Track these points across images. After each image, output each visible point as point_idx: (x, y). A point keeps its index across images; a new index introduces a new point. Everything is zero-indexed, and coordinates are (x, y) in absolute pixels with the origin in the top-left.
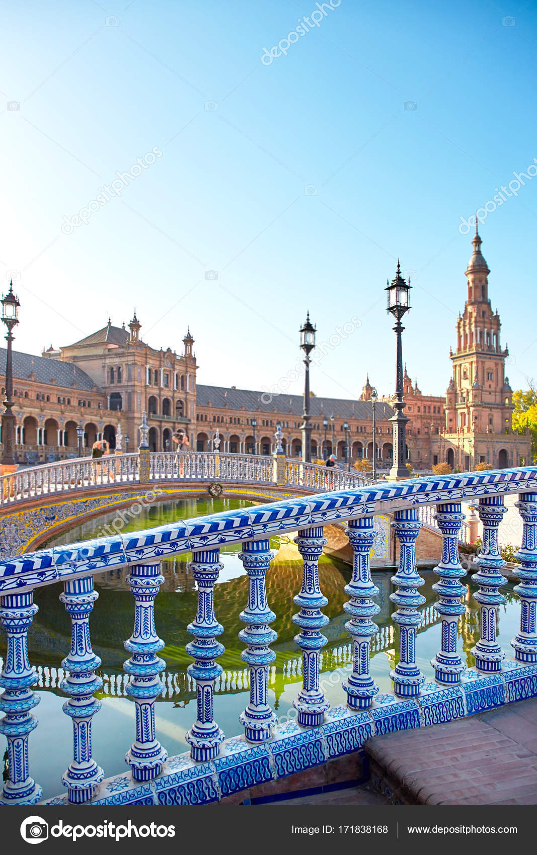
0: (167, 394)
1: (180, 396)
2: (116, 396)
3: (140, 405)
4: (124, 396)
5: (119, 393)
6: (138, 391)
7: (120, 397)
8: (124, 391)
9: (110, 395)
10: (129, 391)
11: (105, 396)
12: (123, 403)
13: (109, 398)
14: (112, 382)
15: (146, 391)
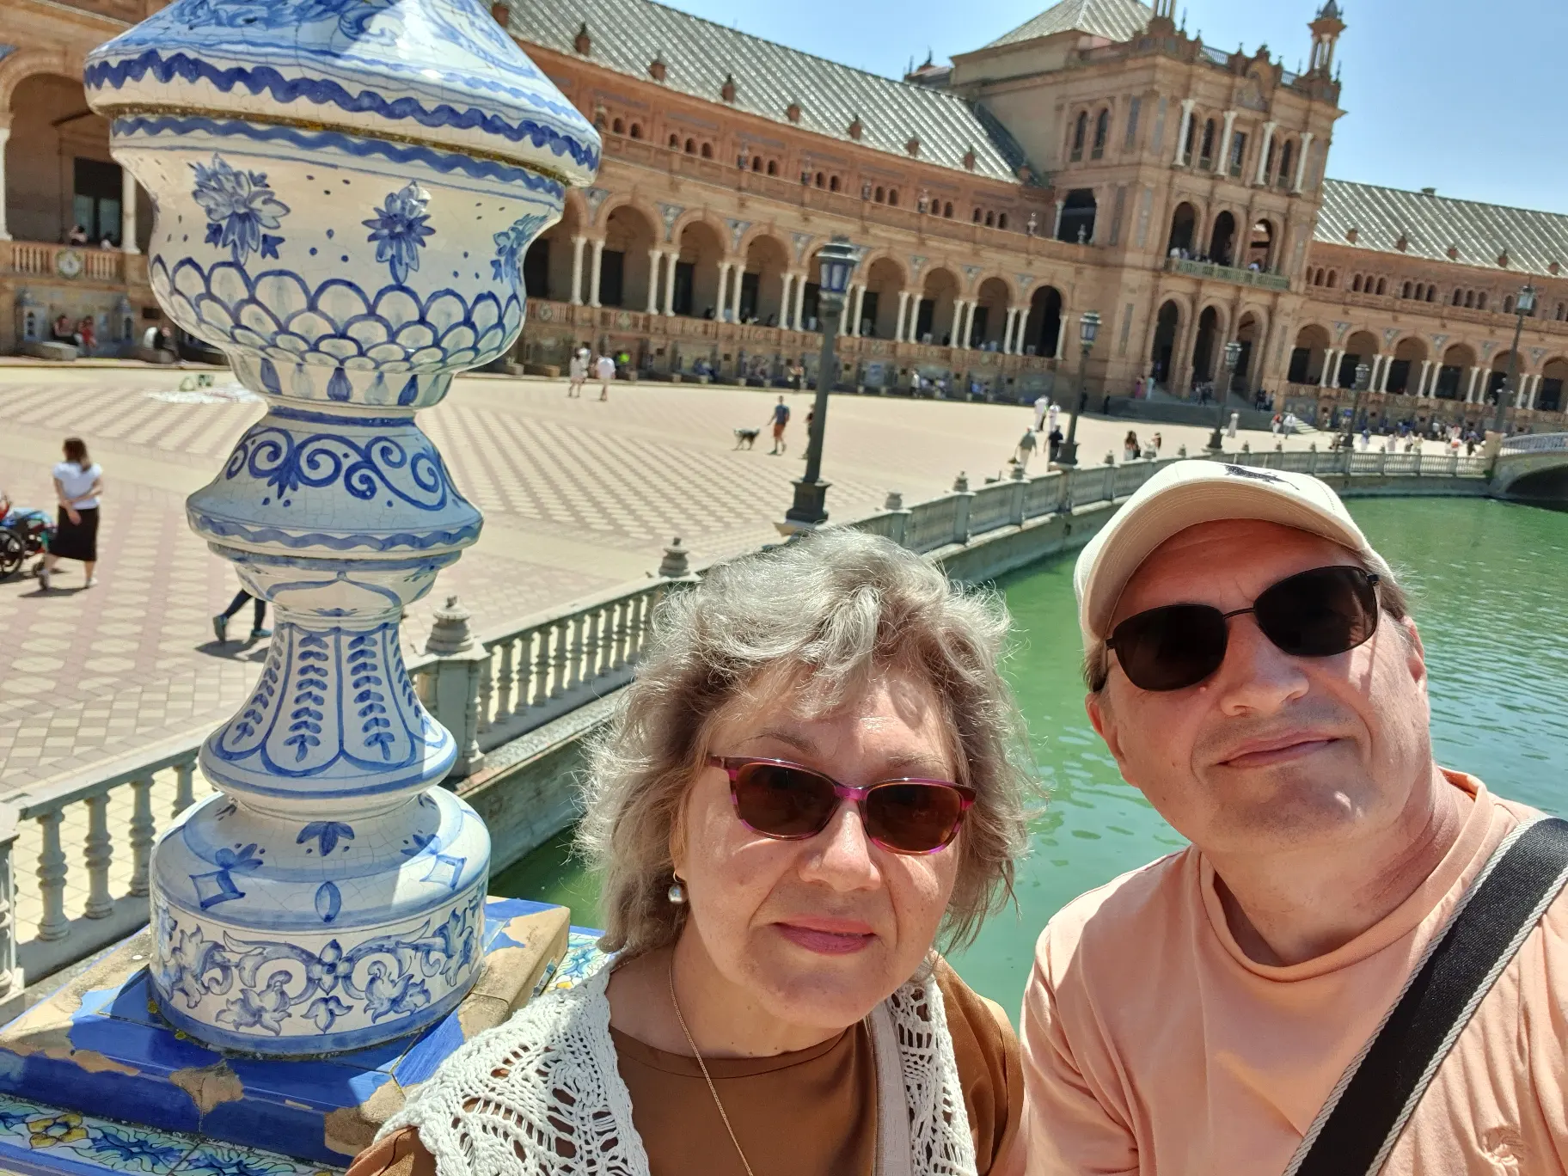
0: (1232, 195)
1: (1271, 203)
2: (1081, 201)
3: (1148, 228)
4: (1103, 201)
5: (1089, 191)
6: (1149, 185)
7: (1092, 203)
8: (1105, 185)
9: (1064, 194)
10: (1122, 183)
11: (1049, 199)
12: (1098, 221)
13: (1060, 204)
14: (1076, 157)
15: (1170, 184)
